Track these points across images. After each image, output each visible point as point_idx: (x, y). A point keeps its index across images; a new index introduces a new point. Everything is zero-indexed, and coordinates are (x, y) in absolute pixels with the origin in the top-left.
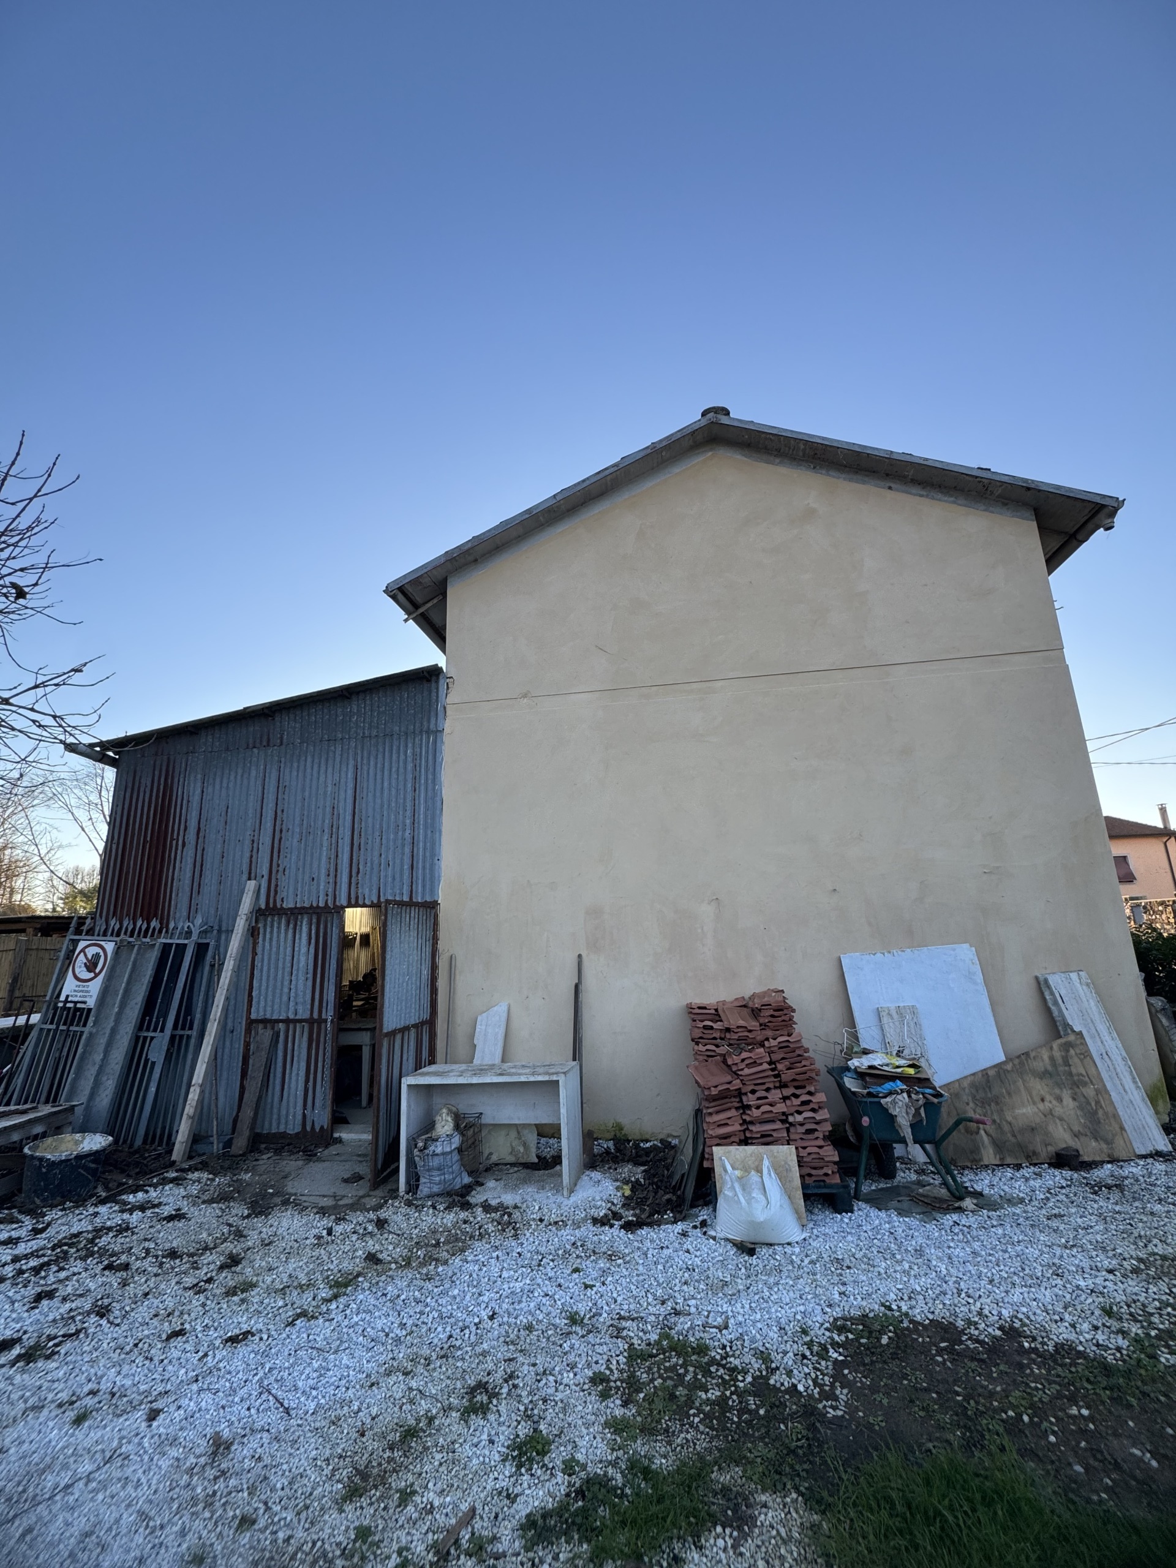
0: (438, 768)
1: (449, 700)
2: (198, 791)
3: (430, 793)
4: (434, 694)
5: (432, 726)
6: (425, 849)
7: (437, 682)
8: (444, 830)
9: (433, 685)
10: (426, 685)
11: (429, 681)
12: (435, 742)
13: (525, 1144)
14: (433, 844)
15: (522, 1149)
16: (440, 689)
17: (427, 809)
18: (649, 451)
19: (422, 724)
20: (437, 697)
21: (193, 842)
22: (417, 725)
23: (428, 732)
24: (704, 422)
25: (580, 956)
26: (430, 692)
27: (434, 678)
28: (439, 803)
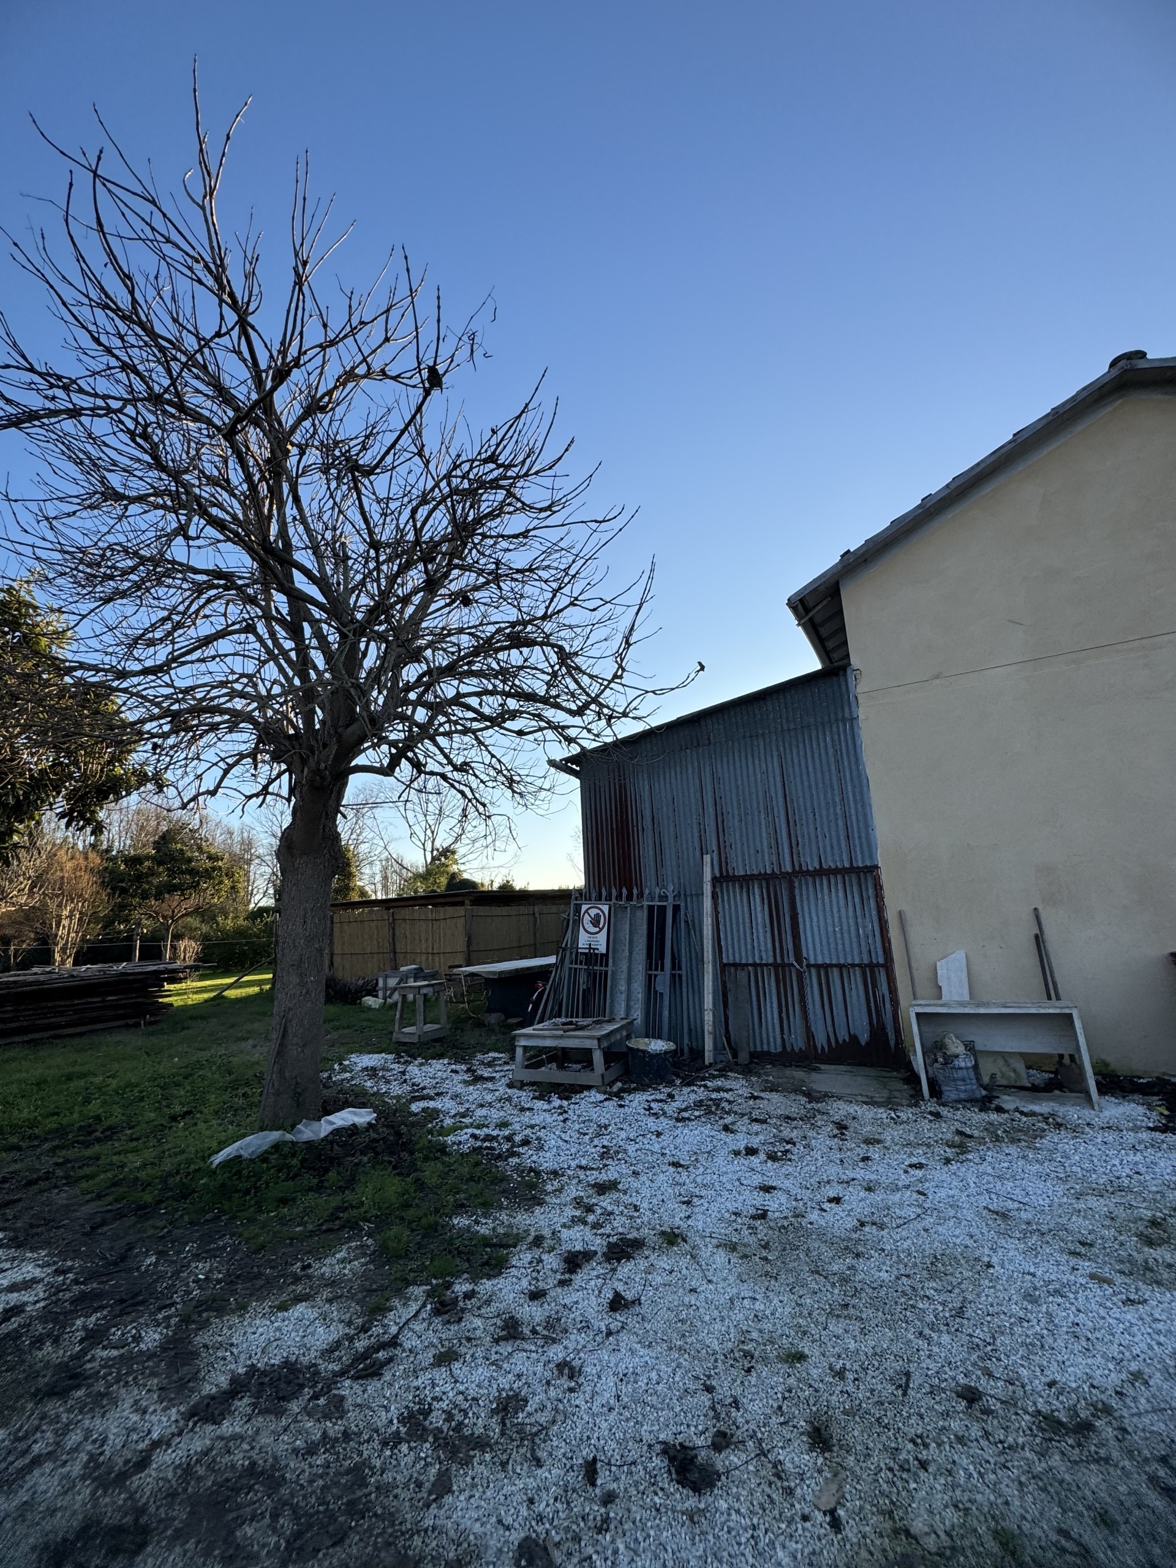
0: (858, 751)
1: (859, 690)
2: (647, 787)
3: (855, 773)
4: (844, 688)
5: (847, 715)
6: (858, 821)
7: (845, 675)
8: (873, 804)
9: (842, 679)
10: (835, 679)
11: (837, 675)
12: (852, 728)
14: (865, 815)
16: (849, 680)
17: (854, 787)
18: (1050, 418)
19: (836, 714)
20: (847, 688)
21: (650, 827)
22: (832, 716)
23: (844, 720)
25: (1036, 909)
26: (840, 686)
27: (841, 673)
28: (865, 781)
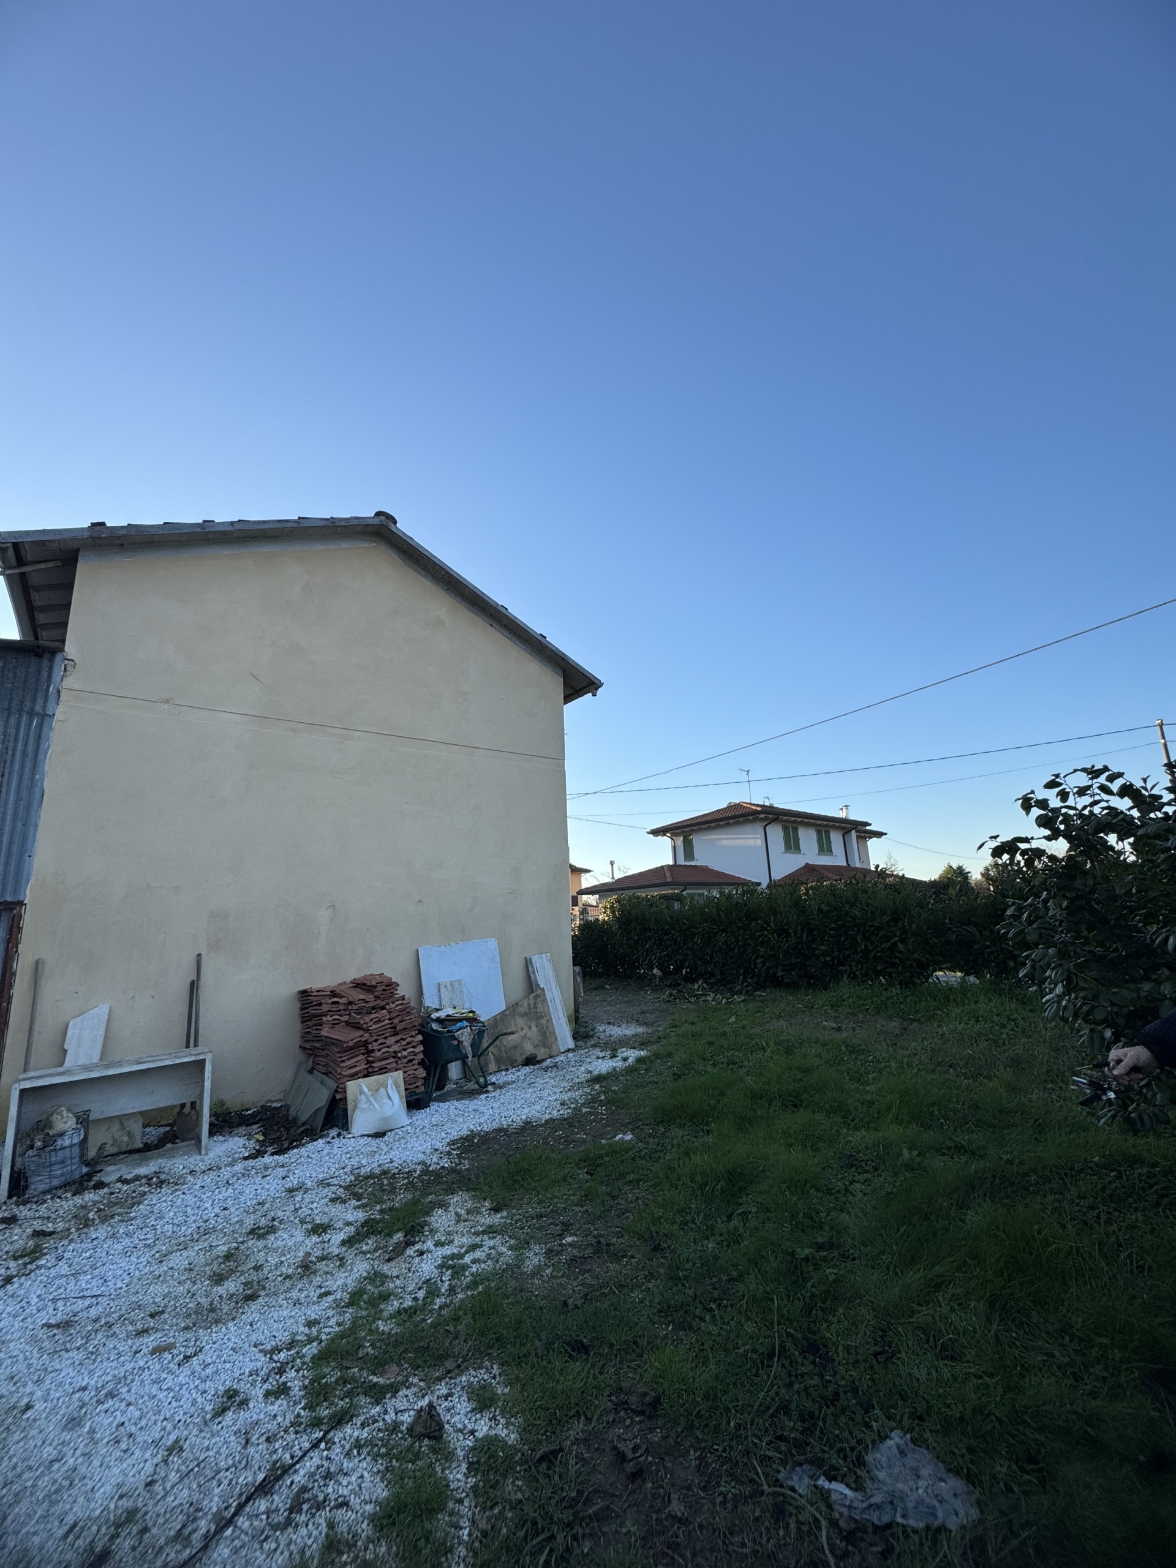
0: (41, 756)
1: (66, 683)
3: (25, 783)
4: (45, 674)
5: (38, 708)
6: (11, 843)
7: (51, 660)
8: (41, 825)
9: (45, 663)
10: (34, 660)
11: (39, 655)
12: (41, 725)
13: (129, 1134)
14: (24, 838)
15: (126, 1139)
16: (55, 671)
17: (18, 798)
18: (328, 523)
19: (22, 702)
20: (50, 676)
22: (15, 703)
23: (31, 714)
24: (377, 521)
25: (199, 955)
26: (39, 670)
27: (46, 656)
28: (37, 795)
